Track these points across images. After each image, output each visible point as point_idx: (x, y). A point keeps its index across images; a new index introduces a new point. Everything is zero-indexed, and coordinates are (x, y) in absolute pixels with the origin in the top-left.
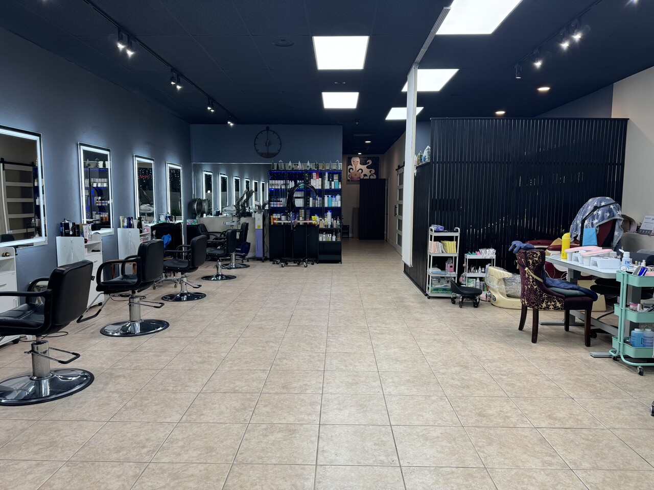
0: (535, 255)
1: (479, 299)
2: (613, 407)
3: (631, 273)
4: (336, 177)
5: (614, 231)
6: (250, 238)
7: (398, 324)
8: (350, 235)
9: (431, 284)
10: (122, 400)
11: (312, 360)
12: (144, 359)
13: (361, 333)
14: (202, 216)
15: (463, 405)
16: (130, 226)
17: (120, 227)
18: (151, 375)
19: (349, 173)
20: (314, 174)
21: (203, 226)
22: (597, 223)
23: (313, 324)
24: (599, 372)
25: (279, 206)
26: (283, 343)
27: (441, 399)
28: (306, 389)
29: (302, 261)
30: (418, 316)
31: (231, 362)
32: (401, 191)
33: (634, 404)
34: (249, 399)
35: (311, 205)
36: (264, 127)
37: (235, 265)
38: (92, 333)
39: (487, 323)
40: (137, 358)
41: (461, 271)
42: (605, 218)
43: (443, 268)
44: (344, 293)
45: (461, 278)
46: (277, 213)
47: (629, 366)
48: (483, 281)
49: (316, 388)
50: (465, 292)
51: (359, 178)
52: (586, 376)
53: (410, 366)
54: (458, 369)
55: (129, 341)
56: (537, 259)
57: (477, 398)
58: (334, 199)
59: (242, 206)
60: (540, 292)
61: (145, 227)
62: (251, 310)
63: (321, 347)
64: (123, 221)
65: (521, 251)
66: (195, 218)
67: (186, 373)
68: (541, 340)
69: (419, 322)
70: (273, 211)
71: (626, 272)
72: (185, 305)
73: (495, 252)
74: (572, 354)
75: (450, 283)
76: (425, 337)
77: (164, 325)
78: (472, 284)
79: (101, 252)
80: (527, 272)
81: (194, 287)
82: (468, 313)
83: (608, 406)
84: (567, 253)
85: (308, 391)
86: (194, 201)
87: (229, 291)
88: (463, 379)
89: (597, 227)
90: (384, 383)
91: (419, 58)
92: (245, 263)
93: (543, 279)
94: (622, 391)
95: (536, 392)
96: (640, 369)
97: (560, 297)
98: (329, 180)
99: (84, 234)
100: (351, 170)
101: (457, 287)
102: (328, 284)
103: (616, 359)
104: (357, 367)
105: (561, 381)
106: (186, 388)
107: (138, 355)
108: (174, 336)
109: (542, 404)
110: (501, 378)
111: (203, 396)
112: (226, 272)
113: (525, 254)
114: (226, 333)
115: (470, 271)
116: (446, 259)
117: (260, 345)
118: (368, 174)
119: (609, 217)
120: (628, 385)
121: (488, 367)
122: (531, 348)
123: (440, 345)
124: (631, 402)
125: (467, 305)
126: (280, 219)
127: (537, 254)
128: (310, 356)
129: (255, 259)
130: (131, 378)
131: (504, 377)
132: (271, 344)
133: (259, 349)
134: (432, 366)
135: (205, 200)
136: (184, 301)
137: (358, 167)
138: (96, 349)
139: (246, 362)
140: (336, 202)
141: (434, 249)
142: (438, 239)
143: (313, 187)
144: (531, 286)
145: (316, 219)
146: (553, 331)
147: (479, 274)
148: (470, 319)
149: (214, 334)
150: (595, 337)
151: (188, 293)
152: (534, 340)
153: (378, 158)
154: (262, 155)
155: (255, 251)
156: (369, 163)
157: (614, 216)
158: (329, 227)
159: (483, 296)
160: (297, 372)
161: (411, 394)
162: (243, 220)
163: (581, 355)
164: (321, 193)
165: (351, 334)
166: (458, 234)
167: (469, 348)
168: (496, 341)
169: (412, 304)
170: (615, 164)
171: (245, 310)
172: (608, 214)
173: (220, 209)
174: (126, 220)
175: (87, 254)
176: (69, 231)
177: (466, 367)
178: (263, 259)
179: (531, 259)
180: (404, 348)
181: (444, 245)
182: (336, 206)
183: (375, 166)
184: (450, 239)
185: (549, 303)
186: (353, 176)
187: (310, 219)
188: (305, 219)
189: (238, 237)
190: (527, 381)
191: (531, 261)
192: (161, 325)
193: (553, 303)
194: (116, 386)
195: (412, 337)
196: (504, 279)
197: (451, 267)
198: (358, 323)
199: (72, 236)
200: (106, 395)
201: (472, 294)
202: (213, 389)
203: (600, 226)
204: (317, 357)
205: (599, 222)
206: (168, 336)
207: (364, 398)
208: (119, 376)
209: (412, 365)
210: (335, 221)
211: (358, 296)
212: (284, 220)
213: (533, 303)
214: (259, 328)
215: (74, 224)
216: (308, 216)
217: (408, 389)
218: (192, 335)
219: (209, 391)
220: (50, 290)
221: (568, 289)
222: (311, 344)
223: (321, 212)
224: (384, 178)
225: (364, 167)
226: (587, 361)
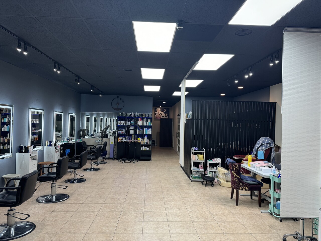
0: (236, 166)
1: (214, 182)
2: (267, 238)
3: (275, 176)
4: (149, 120)
5: (271, 153)
6: (108, 149)
7: (177, 196)
8: (156, 145)
9: (193, 174)
10: (50, 238)
11: (138, 216)
12: (59, 216)
13: (160, 201)
14: (84, 137)
15: (204, 238)
16: (51, 145)
17: (46, 146)
18: (63, 224)
19: (155, 115)
20: (139, 119)
21: (85, 142)
22: (264, 149)
23: (138, 196)
24: (263, 220)
25: (122, 133)
26: (124, 207)
27: (195, 235)
28: (135, 231)
29: (132, 160)
30: (186, 191)
31: (100, 217)
32: (179, 126)
33: (276, 236)
34: (109, 237)
35: (137, 133)
36: (116, 96)
37: (100, 162)
38: (32, 201)
39: (217, 195)
40: (56, 215)
41: (206, 168)
42: (267, 147)
43: (198, 167)
44: (152, 178)
45: (206, 171)
46: (121, 136)
47: (276, 218)
48: (216, 173)
49: (140, 231)
50: (208, 179)
51: (160, 117)
52: (258, 223)
53: (182, 218)
54: (203, 219)
55: (50, 206)
56: (237, 168)
57: (210, 234)
58: (148, 130)
59: (104, 133)
60: (239, 182)
61: (58, 146)
62: (108, 188)
63: (142, 209)
64: (48, 143)
65: (230, 164)
66: (81, 139)
67: (79, 223)
68: (240, 204)
69: (187, 194)
70: (119, 135)
71: (273, 175)
72: (76, 185)
73: (221, 160)
74: (253, 211)
75: (201, 174)
76: (189, 203)
77: (67, 196)
78: (211, 175)
79: (37, 160)
80: (233, 173)
81: (80, 176)
82: (209, 189)
83: (265, 238)
84: (250, 164)
85: (136, 232)
86: (81, 130)
87: (97, 178)
88: (205, 225)
89: (264, 151)
90: (170, 227)
91: (186, 76)
92: (105, 161)
93: (240, 177)
94: (272, 230)
95: (236, 231)
96: (280, 219)
97: (247, 185)
98: (146, 121)
99: (30, 151)
100: (156, 114)
101: (204, 177)
102: (145, 173)
103: (271, 214)
104: (158, 219)
105: (247, 225)
106: (80, 231)
107: (56, 213)
108: (72, 203)
109: (238, 237)
110: (221, 224)
111: (88, 235)
112: (95, 166)
113: (232, 165)
114: (97, 201)
115: (210, 168)
116: (199, 163)
117: (113, 208)
118: (164, 116)
119: (269, 147)
120: (275, 227)
121: (216, 218)
122: (235, 208)
123: (196, 207)
124: (275, 235)
125: (209, 185)
126: (122, 140)
127: (237, 166)
128: (137, 214)
129: (110, 158)
130: (53, 226)
131: (223, 223)
132: (118, 207)
133: (113, 210)
134: (192, 218)
135: (86, 130)
136: (75, 183)
137: (160, 112)
138: (35, 210)
139: (107, 217)
140: (149, 132)
141: (194, 158)
142: (195, 154)
143: (138, 125)
144: (235, 180)
145: (139, 140)
146: (246, 199)
147: (214, 170)
148: (210, 193)
149: (91, 202)
150: (263, 202)
151: (78, 179)
152: (237, 204)
153: (169, 109)
154: (115, 109)
155: (109, 155)
156: (165, 111)
157: (271, 146)
158: (146, 144)
159: (216, 181)
160: (131, 222)
161: (182, 232)
162: (105, 140)
163: (257, 211)
164: (142, 127)
165: (156, 202)
166: (204, 152)
167: (208, 209)
168: (220, 205)
169: (184, 185)
170: (271, 122)
171: (105, 188)
172: (268, 145)
173: (93, 133)
174: (49, 143)
175: (30, 161)
176: (23, 150)
177: (206, 218)
178: (113, 159)
179: (235, 168)
180: (179, 209)
181: (198, 157)
182: (149, 133)
183: (168, 112)
184: (201, 154)
185: (243, 188)
186: (157, 117)
187: (137, 139)
188: (134, 140)
189: (102, 149)
190: (233, 225)
191: (234, 169)
192: (65, 197)
193: (244, 188)
194: (47, 230)
195: (183, 203)
196: (225, 173)
197: (201, 166)
198: (159, 196)
199: (24, 152)
200: (42, 235)
201: (211, 180)
202: (92, 231)
203: (265, 150)
204: (140, 214)
205: (265, 148)
206: (69, 203)
207: (161, 235)
208: (48, 225)
209: (183, 218)
210: (149, 141)
211: (159, 180)
212: (124, 140)
213: (236, 187)
214: (112, 199)
215: (25, 147)
216: (136, 138)
217: (181, 230)
218: (81, 202)
219: (91, 233)
220: (20, 186)
221: (251, 181)
222: (137, 207)
223: (142, 136)
224: (172, 118)
225: (162, 113)
226: (259, 215)
